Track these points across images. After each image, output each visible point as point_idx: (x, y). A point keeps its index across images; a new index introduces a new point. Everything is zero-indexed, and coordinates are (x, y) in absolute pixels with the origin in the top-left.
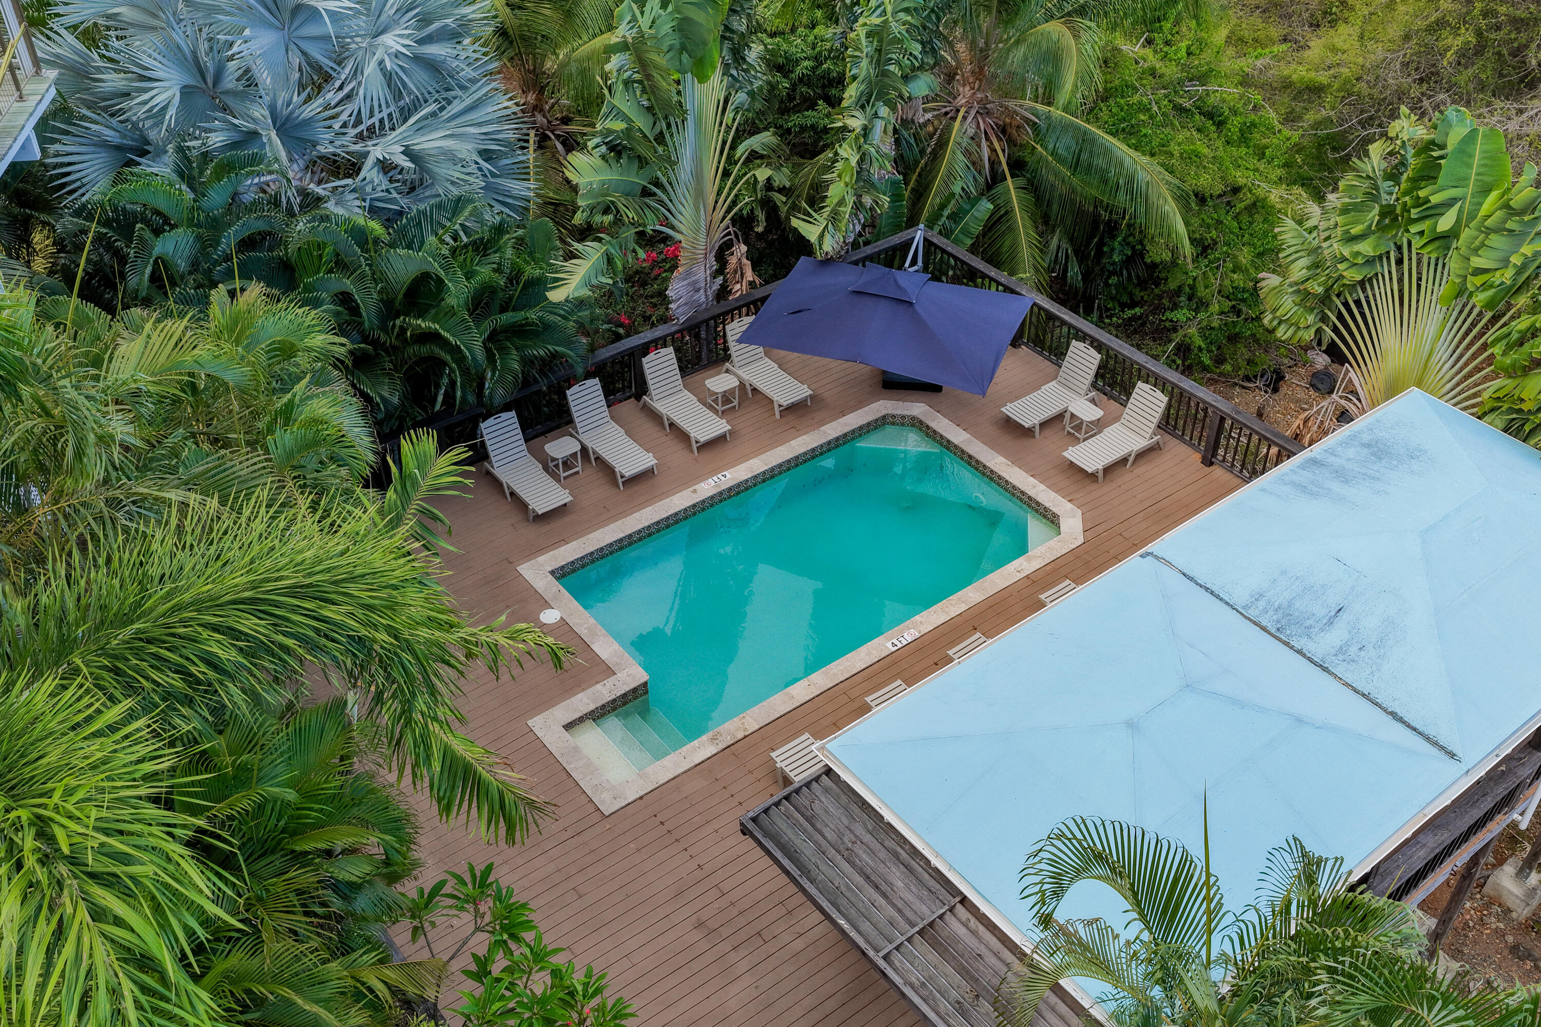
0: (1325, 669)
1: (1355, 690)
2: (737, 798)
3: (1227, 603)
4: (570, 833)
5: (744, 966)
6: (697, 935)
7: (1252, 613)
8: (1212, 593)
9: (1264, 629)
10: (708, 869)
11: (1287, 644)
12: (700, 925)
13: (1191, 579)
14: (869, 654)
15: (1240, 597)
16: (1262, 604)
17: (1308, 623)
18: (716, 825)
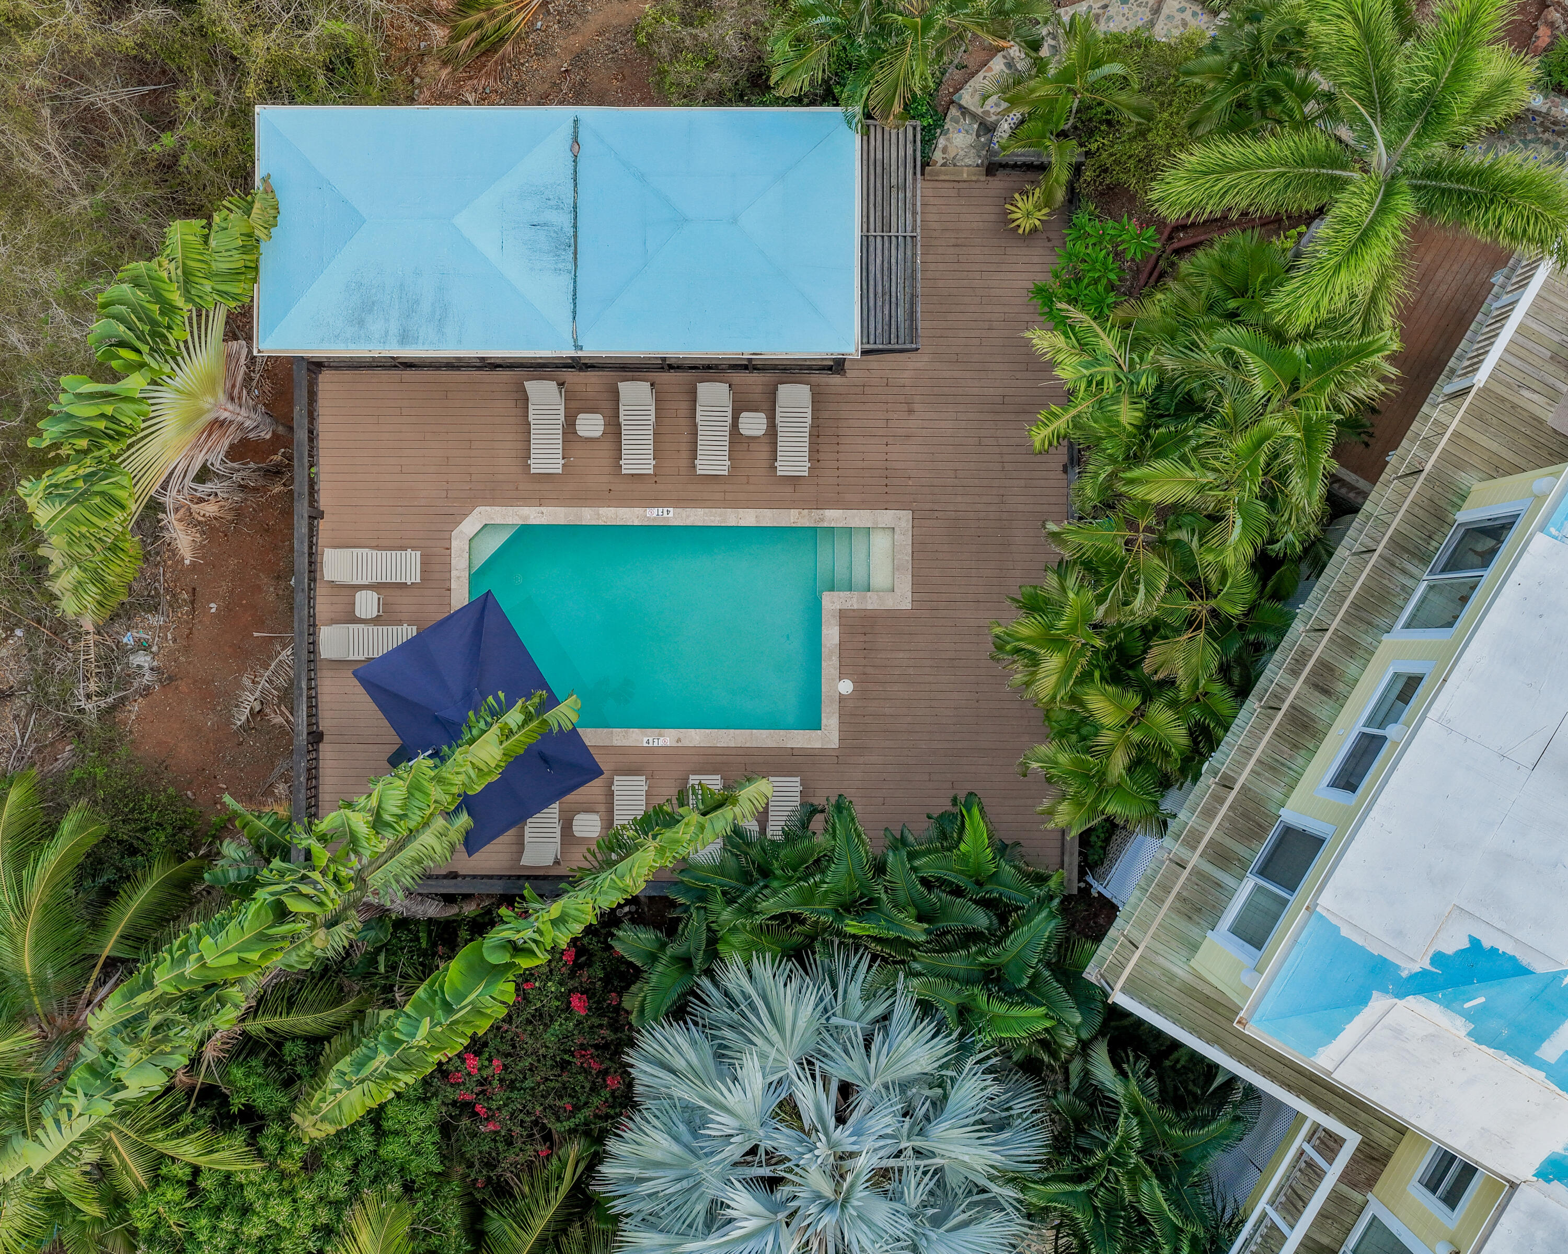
0: (575, 207)
1: (576, 185)
2: (837, 473)
3: (575, 282)
4: (936, 514)
5: (907, 374)
6: (916, 407)
7: (570, 266)
8: (575, 294)
9: (575, 253)
10: (884, 440)
11: (575, 236)
12: (911, 411)
13: (574, 313)
14: (688, 516)
15: (565, 281)
16: (560, 266)
17: (554, 235)
18: (860, 464)
